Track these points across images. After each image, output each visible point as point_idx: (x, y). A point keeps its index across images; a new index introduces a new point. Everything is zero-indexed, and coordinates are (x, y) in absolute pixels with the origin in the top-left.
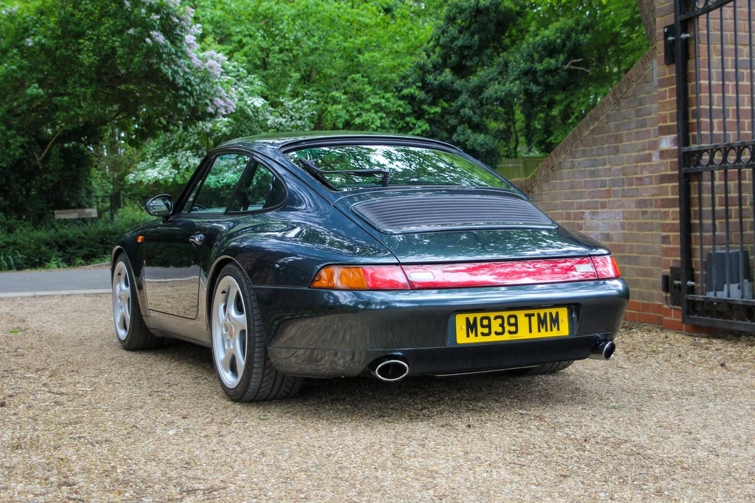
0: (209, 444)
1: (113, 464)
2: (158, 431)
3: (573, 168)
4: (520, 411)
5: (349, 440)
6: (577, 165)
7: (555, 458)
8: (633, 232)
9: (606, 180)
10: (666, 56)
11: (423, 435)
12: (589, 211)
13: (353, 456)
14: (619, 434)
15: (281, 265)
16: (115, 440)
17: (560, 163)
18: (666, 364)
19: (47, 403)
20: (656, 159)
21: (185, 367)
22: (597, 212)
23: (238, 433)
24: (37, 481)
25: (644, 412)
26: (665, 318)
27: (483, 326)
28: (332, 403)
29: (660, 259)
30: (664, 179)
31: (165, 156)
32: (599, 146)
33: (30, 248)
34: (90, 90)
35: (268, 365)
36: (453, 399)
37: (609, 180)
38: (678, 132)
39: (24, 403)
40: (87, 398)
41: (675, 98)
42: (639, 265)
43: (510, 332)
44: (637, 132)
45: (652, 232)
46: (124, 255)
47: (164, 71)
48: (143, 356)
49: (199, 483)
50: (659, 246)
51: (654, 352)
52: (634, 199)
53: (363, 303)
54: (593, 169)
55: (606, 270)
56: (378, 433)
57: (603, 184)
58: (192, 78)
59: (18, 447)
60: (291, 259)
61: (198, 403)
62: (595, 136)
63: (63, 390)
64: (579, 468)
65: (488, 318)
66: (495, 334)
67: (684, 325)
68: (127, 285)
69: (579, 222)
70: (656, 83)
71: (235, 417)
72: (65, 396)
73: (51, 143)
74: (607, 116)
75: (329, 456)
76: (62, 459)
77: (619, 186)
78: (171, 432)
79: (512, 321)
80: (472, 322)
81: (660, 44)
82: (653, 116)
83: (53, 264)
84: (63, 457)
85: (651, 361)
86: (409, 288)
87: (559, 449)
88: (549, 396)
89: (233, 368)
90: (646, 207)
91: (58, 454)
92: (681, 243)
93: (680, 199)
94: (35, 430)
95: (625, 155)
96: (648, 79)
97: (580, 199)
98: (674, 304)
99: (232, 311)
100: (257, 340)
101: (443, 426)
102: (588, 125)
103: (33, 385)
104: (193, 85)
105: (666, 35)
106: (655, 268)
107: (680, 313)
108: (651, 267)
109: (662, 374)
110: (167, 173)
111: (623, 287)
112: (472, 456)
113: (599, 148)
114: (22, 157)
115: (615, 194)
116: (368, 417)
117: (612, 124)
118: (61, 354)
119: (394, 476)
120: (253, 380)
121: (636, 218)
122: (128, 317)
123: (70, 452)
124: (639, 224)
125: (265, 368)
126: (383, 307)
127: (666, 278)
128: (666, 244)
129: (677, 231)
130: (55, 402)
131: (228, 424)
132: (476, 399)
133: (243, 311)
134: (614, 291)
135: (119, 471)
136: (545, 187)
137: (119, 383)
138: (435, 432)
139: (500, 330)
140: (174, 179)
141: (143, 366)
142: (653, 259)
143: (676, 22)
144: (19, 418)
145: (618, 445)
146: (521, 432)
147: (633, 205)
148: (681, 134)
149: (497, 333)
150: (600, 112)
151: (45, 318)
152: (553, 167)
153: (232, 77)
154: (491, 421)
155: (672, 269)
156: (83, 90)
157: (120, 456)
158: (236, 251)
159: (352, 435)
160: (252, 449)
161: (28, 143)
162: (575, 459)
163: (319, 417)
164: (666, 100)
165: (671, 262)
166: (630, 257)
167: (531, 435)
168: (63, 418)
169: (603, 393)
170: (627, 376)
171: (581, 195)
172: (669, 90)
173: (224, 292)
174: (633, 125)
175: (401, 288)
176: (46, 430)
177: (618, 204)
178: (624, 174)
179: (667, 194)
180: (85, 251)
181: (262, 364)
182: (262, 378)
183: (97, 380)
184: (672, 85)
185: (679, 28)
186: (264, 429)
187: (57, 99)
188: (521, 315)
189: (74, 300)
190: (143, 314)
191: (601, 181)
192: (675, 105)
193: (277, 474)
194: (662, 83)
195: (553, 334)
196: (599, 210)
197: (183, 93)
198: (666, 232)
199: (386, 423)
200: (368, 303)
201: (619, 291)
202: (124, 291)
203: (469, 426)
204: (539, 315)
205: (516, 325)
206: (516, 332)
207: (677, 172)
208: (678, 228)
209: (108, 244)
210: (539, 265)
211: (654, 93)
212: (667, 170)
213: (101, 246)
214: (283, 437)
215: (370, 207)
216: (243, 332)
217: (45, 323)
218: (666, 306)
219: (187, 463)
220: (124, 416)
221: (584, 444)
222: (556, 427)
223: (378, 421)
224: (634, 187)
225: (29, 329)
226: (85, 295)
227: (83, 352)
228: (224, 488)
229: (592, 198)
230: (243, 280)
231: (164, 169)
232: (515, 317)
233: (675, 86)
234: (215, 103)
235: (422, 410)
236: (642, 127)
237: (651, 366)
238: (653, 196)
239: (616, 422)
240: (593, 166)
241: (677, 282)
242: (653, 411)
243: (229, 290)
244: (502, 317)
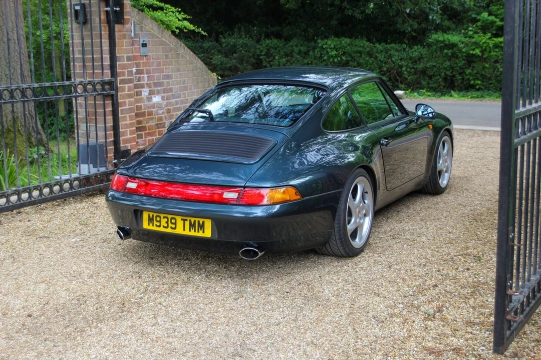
27: (157, 221)
43: (171, 228)
65: (160, 217)
79: (173, 221)
80: (151, 217)
139: (166, 225)
149: (164, 227)
188: (179, 218)
195: (200, 234)
204: (190, 221)
205: (175, 224)
206: (175, 228)
232: (175, 219)
244: (167, 218)
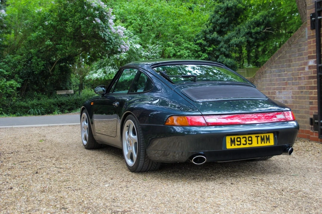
0: (123, 191)
1: (83, 200)
2: (101, 185)
3: (271, 73)
4: (253, 177)
5: (181, 190)
6: (272, 72)
7: (270, 199)
8: (297, 100)
9: (285, 78)
10: (311, 26)
11: (213, 188)
12: (278, 91)
13: (184, 197)
14: (297, 187)
15: (151, 115)
16: (84, 189)
17: (265, 71)
18: (313, 156)
19: (55, 172)
20: (307, 69)
21: (111, 157)
22: (281, 92)
23: (134, 186)
24: (51, 207)
25: (306, 178)
26: (311, 136)
27: (238, 141)
28: (173, 173)
29: (308, 111)
30: (310, 78)
31: (101, 68)
32: (282, 64)
33: (47, 106)
34: (71, 42)
35: (146, 157)
36: (224, 171)
37: (287, 78)
38: (317, 58)
39: (45, 172)
40: (71, 170)
41: (315, 44)
42: (300, 114)
43: (249, 144)
44: (299, 58)
45: (305, 100)
46: (86, 110)
47: (100, 34)
48: (94, 152)
49: (119, 209)
50: (308, 106)
51: (307, 151)
52: (297, 86)
53: (186, 132)
54: (280, 73)
55: (289, 117)
56: (193, 187)
57: (284, 80)
58: (112, 37)
59: (43, 191)
60: (155, 113)
61: (117, 173)
62: (280, 60)
63: (61, 166)
64: (281, 203)
65: (240, 138)
66: (243, 144)
67: (319, 139)
68: (87, 122)
69: (273, 95)
70: (307, 37)
71: (133, 179)
72: (62, 169)
73: (55, 63)
74: (286, 51)
75: (173, 197)
76: (61, 197)
77: (291, 81)
78: (107, 186)
79: (250, 139)
80: (233, 140)
81: (309, 21)
82: (305, 51)
83: (56, 113)
84: (62, 196)
85: (306, 155)
86: (206, 125)
87: (271, 194)
88: (265, 170)
89: (132, 158)
90: (303, 89)
91: (60, 195)
92: (318, 105)
93: (318, 86)
94: (50, 184)
95: (293, 68)
96: (303, 36)
97: (274, 86)
98: (315, 130)
99: (131, 135)
100: (142, 147)
101: (221, 184)
102: (277, 55)
103: (49, 164)
104: (112, 40)
105: (311, 17)
106: (306, 115)
107: (318, 134)
108: (304, 115)
109: (312, 161)
110: (101, 75)
111: (297, 124)
112: (234, 197)
113: (282, 65)
114: (44, 69)
115: (289, 84)
116: (189, 179)
117: (288, 55)
118: (60, 151)
119: (202, 206)
120: (140, 163)
121: (298, 94)
122: (87, 136)
123: (64, 194)
124: (299, 97)
125: (145, 158)
126: (195, 133)
127: (311, 119)
128: (311, 105)
129: (316, 100)
130: (58, 172)
131: (130, 182)
132: (234, 172)
133: (136, 134)
134: (293, 126)
135: (85, 202)
136: (259, 81)
137: (84, 164)
138: (217, 186)
139: (245, 143)
140: (104, 77)
141: (94, 156)
142: (305, 111)
143: (316, 12)
144: (44, 179)
145: (296, 193)
146: (254, 186)
147: (297, 89)
148: (318, 59)
149: (244, 144)
150: (282, 50)
151: (53, 135)
152: (262, 73)
153: (128, 36)
154: (241, 181)
155: (314, 115)
156: (68, 42)
157: (86, 196)
158: (132, 109)
159: (183, 187)
160: (141, 193)
161: (46, 64)
162: (279, 199)
163: (168, 179)
164: (312, 45)
165: (314, 112)
166: (295, 110)
167: (259, 188)
168: (62, 179)
169: (288, 169)
170: (297, 161)
171: (274, 84)
172: (313, 40)
173: (127, 126)
174: (297, 55)
175: (203, 125)
176: (55, 184)
177: (290, 88)
178: (293, 76)
179: (312, 84)
180: (69, 107)
181: (144, 156)
182: (144, 163)
183: (75, 162)
184: (314, 38)
185: (317, 14)
186: (145, 184)
187: (57, 46)
188: (253, 136)
189: (65, 127)
190: (93, 134)
191: (283, 79)
192: (315, 47)
193: (152, 205)
194: (309, 38)
195: (267, 144)
196: (282, 91)
197: (108, 43)
198: (312, 100)
199: (197, 182)
200: (189, 132)
201: (295, 126)
202: (86, 125)
203: (232, 184)
204: (261, 136)
205: (251, 141)
206: (251, 144)
207: (316, 75)
208: (317, 98)
209: (78, 104)
210: (259, 115)
211: (306, 42)
212: (312, 74)
213: (75, 105)
214: (153, 188)
215: (189, 91)
216: (136, 143)
217: (53, 137)
218: (311, 131)
219: (114, 199)
220: (87, 178)
221: (282, 192)
222: (269, 184)
223: (193, 181)
224: (297, 81)
225: (47, 140)
226: (69, 126)
227: (69, 150)
228: (130, 211)
229: (279, 86)
230: (136, 122)
231: (100, 73)
232: (251, 137)
233: (315, 39)
234: (121, 47)
235: (211, 176)
236: (301, 56)
237: (307, 157)
238: (305, 85)
239: (295, 182)
240: (280, 72)
241: (316, 121)
242: (310, 177)
243: (130, 125)
244: (246, 138)
